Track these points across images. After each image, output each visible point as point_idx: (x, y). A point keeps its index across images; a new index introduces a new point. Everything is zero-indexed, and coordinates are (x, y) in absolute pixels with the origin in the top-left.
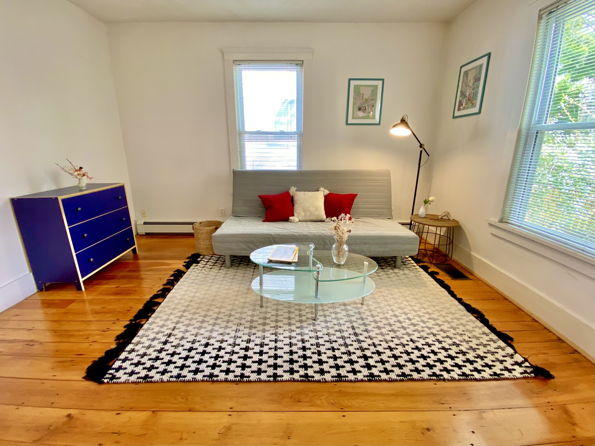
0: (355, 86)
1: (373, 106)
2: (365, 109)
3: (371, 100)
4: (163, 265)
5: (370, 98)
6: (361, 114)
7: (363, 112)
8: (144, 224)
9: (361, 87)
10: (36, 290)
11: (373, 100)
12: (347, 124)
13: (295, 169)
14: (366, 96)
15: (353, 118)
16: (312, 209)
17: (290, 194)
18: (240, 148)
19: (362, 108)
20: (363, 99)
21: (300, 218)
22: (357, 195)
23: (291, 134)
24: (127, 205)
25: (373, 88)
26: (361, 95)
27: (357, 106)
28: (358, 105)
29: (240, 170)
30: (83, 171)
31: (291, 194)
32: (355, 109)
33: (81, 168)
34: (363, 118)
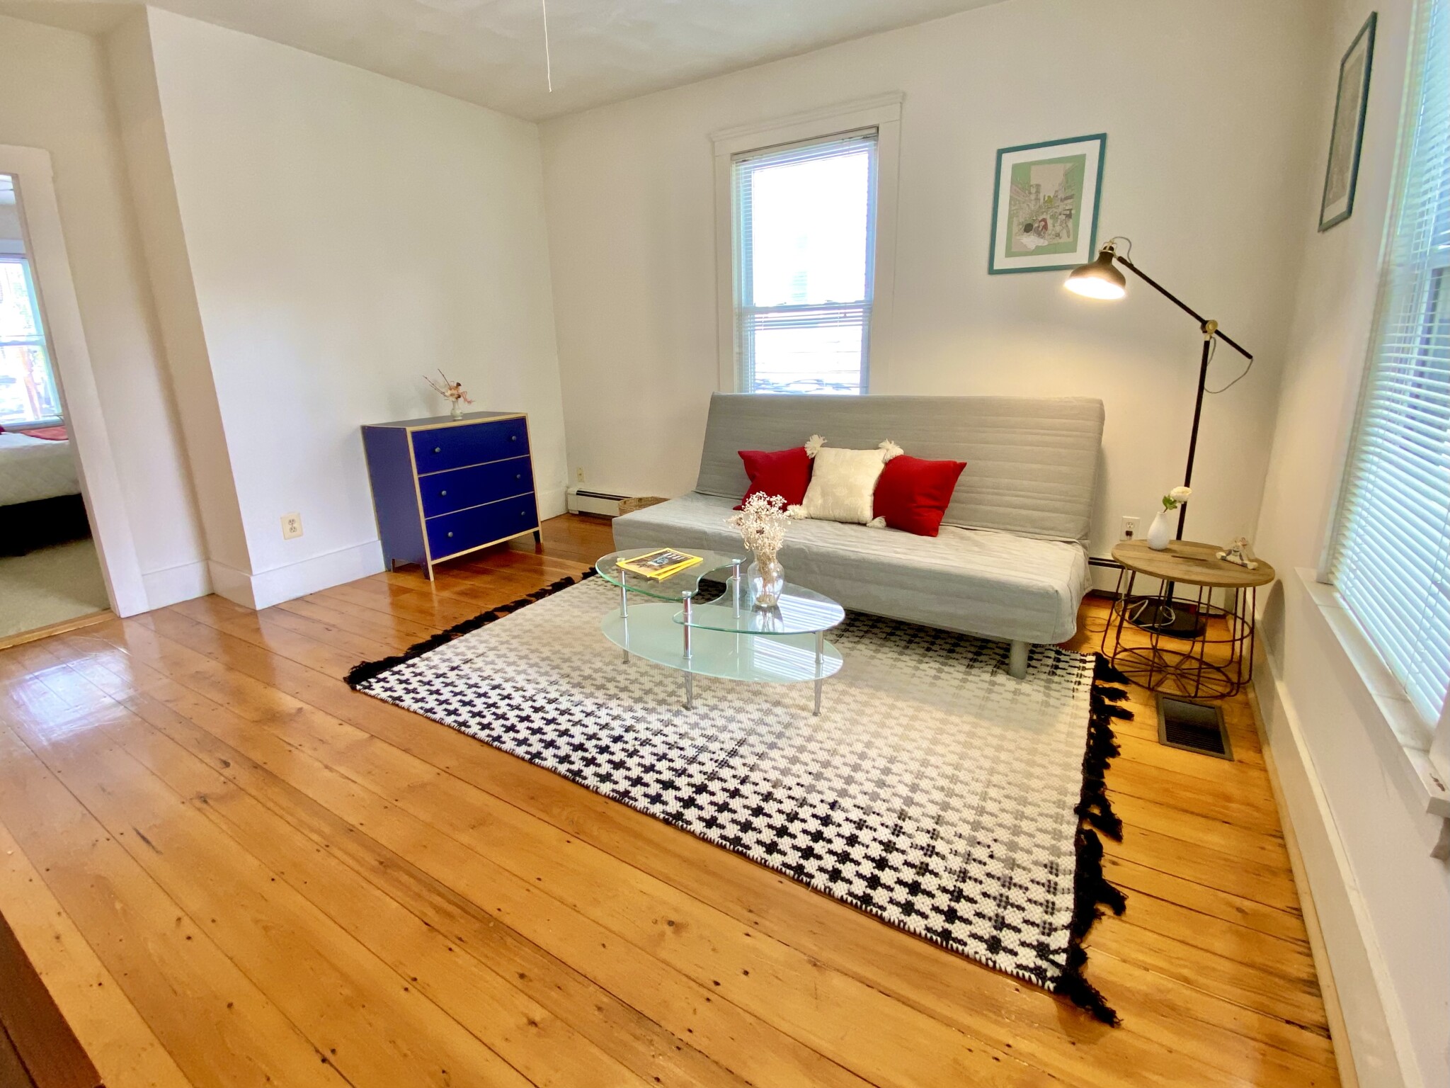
0: (1016, 168)
1: (1069, 216)
2: (1045, 227)
3: (1062, 200)
4: (556, 567)
5: (1061, 195)
6: (1031, 241)
7: (1039, 235)
8: (577, 494)
9: (1033, 168)
10: (382, 568)
11: (1071, 197)
12: (992, 271)
13: (856, 392)
14: (1048, 190)
15: (1009, 253)
16: (841, 492)
17: (806, 453)
18: (740, 346)
19: (1036, 225)
20: (1037, 199)
21: (813, 512)
22: (963, 466)
23: (845, 308)
24: (528, 451)
25: (1069, 165)
26: (1033, 190)
27: (1022, 220)
28: (1023, 217)
29: (736, 393)
30: (461, 389)
31: (809, 452)
32: (1015, 229)
33: (459, 385)
34: (1038, 251)
